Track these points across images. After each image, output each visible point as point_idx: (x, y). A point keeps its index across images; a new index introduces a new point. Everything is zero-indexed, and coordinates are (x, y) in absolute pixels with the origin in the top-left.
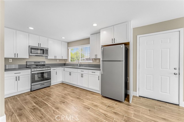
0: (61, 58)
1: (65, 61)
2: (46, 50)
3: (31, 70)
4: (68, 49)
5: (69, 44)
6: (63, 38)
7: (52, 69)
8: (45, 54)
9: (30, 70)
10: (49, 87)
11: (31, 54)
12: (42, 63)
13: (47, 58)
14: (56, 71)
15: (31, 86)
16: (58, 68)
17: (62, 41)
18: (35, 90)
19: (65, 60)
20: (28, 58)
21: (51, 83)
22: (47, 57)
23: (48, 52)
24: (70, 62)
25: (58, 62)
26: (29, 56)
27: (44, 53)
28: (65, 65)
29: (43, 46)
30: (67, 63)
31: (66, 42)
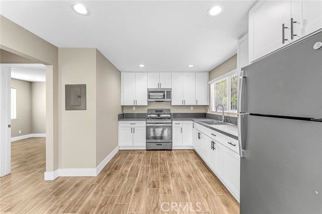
0: (194, 104)
1: (205, 108)
2: (167, 92)
3: (146, 121)
4: (210, 86)
5: (211, 73)
6: (190, 66)
7: (174, 122)
10: (169, 150)
12: (165, 112)
13: (171, 104)
14: (181, 125)
16: (184, 122)
17: (195, 72)
18: (151, 150)
20: (147, 104)
21: (173, 145)
23: (170, 95)
25: (192, 111)
26: (148, 102)
27: (165, 97)
29: (164, 86)
30: (208, 113)
31: (206, 72)
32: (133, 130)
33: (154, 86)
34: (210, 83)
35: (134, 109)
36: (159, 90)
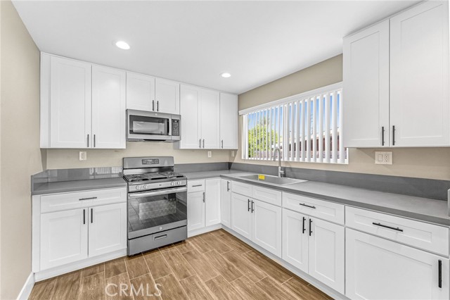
0: (218, 147)
1: (230, 154)
2: (173, 121)
3: (128, 188)
4: (240, 117)
5: (243, 98)
7: (190, 183)
8: (170, 133)
9: (125, 188)
11: (131, 136)
12: (164, 163)
13: (179, 146)
14: (202, 188)
15: (128, 239)
19: (230, 151)
20: (125, 148)
21: (188, 230)
22: (176, 143)
23: (178, 128)
24: (247, 158)
25: (210, 159)
26: (128, 140)
27: (168, 131)
28: (229, 166)
29: (166, 109)
30: (235, 162)
31: (234, 94)
32: (88, 217)
33: (144, 106)
34: (241, 112)
35: (82, 157)
36: (156, 116)
